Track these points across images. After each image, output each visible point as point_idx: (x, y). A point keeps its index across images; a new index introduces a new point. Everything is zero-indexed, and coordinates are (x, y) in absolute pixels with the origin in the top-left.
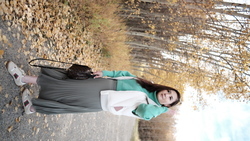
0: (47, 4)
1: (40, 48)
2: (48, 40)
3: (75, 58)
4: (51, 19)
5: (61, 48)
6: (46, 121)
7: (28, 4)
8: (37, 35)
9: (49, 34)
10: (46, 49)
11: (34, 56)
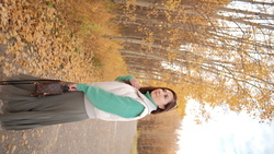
0: (27, 4)
1: (18, 53)
2: (28, 45)
3: (62, 66)
4: (32, 22)
5: (44, 54)
6: (25, 137)
7: (3, 3)
8: (14, 39)
9: (29, 38)
10: (25, 55)
11: (10, 62)
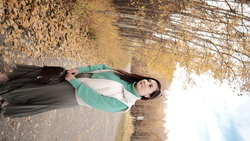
1: (16, 41)
2: (26, 31)
3: (59, 45)
4: (28, 8)
5: (41, 37)
8: (12, 28)
9: (26, 24)
10: (23, 41)
11: (9, 50)
